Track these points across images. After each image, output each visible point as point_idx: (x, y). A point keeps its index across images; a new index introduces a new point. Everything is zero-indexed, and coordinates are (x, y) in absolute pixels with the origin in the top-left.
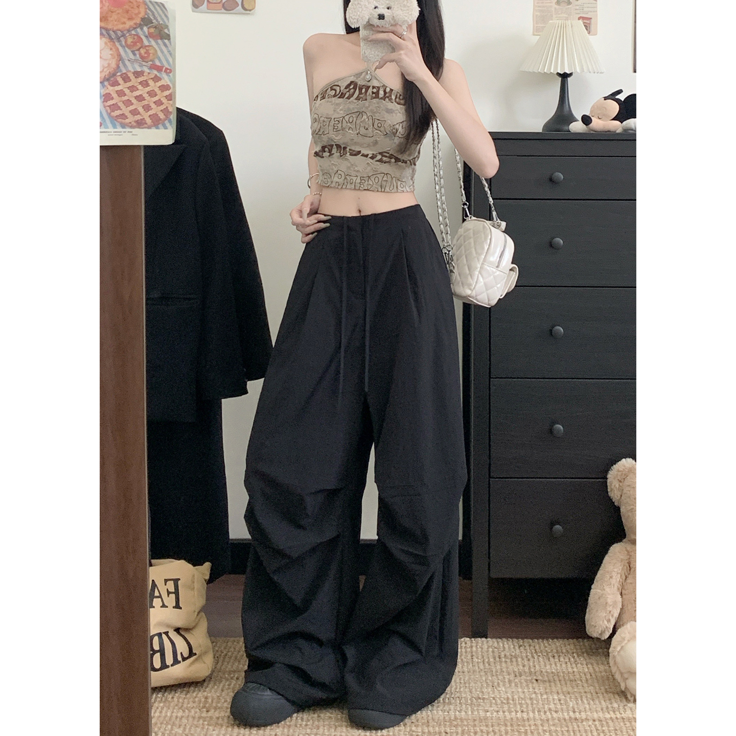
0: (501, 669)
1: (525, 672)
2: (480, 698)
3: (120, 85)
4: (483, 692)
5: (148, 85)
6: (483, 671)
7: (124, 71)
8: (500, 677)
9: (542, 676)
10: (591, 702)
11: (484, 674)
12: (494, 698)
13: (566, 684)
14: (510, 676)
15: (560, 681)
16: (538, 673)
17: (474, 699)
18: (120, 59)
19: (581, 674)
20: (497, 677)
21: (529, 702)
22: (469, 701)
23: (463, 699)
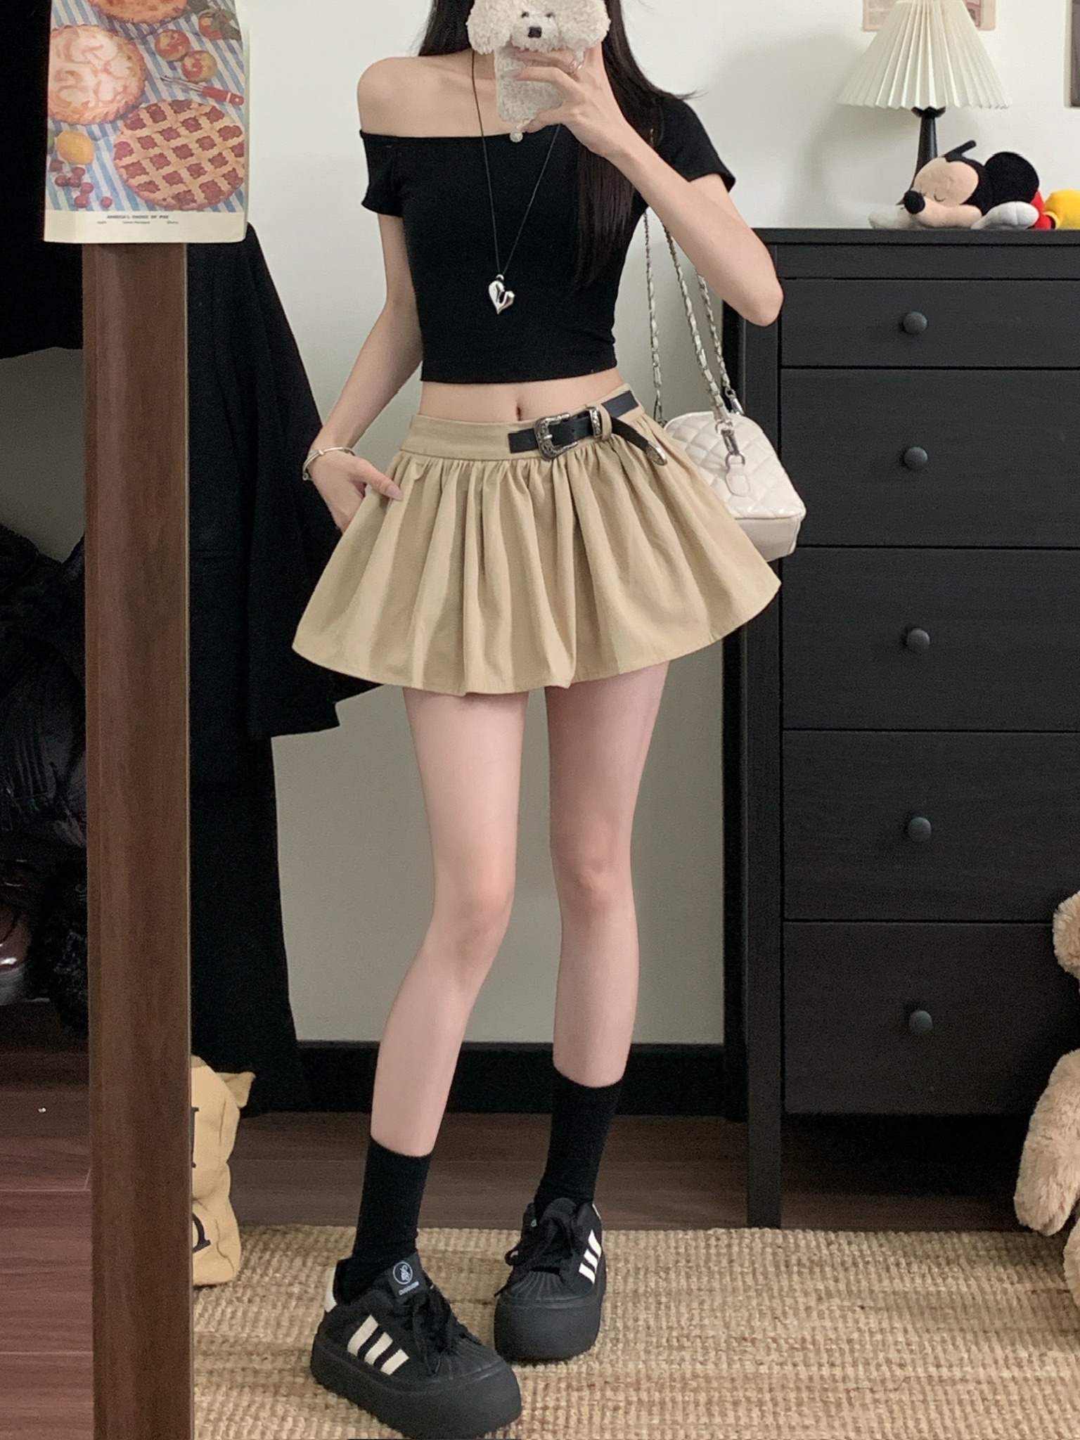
0: (791, 1286)
1: (839, 1291)
2: (745, 1339)
3: (144, 126)
4: (752, 1328)
5: (197, 127)
6: (752, 1290)
7: (153, 100)
8: (789, 1301)
9: (874, 1301)
10: (974, 1348)
11: (754, 1294)
12: (774, 1340)
13: (922, 1313)
14: (809, 1298)
15: (909, 1308)
16: (866, 1294)
17: (733, 1340)
18: (146, 76)
19: (954, 1297)
20: (783, 1301)
21: (846, 1347)
22: (723, 1345)
23: (711, 1340)
